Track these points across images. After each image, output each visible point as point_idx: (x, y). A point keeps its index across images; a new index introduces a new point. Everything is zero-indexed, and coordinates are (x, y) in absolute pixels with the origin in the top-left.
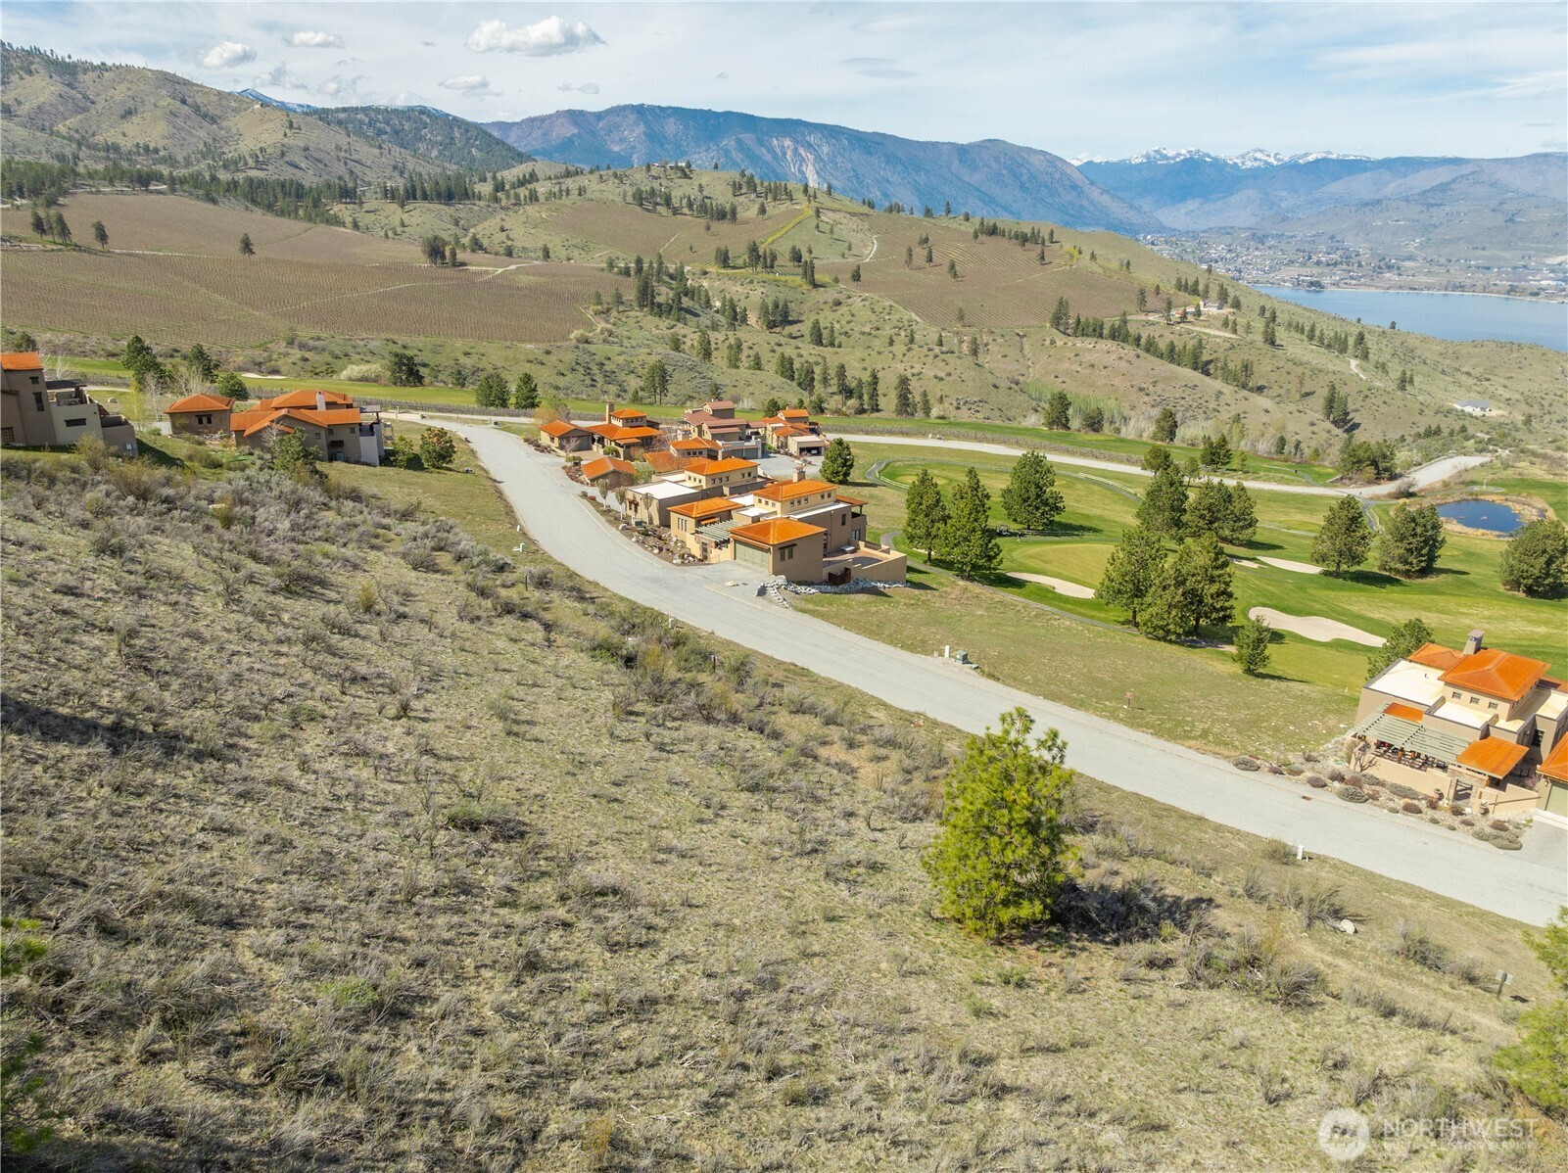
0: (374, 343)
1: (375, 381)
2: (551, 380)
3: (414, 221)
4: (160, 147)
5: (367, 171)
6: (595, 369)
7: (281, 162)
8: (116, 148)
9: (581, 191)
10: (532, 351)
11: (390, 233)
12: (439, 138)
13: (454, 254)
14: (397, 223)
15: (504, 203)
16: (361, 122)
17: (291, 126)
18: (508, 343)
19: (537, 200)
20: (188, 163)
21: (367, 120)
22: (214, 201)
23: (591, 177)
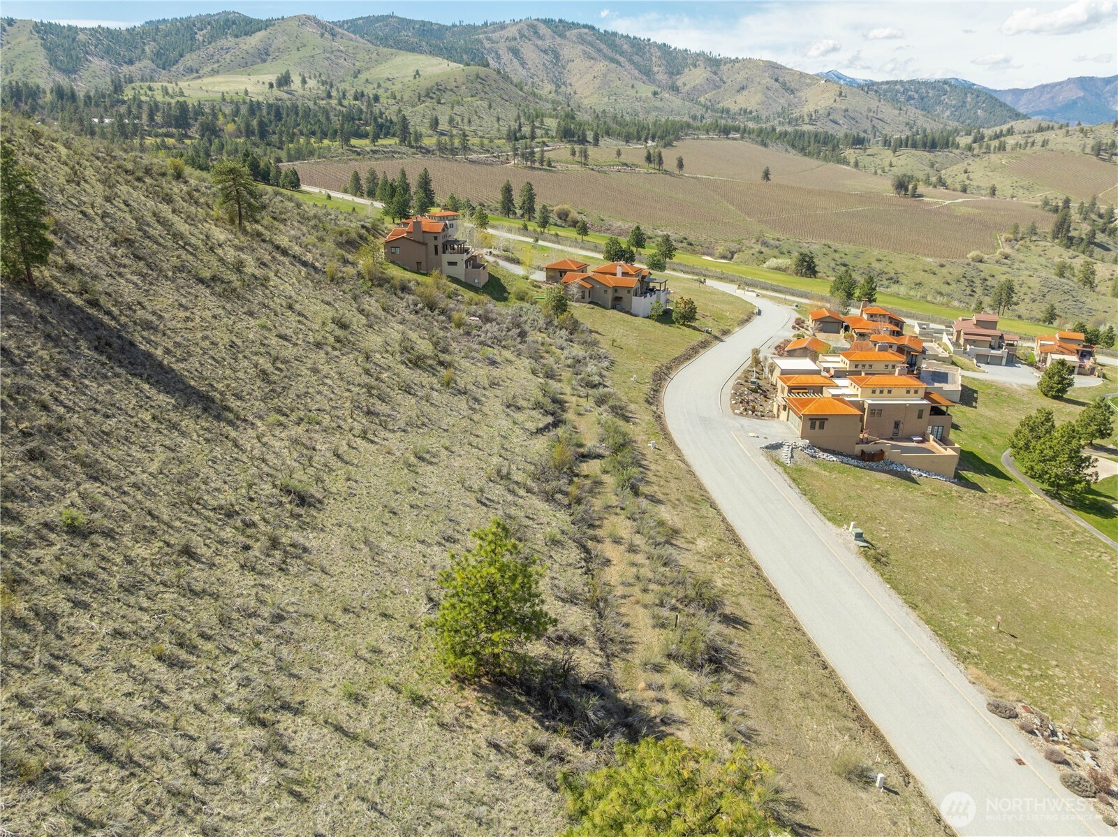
0: (815, 246)
1: (784, 271)
2: (937, 287)
3: (900, 163)
4: (754, 110)
5: (886, 126)
6: (978, 282)
7: (826, 120)
8: (728, 111)
9: (1045, 143)
10: (929, 263)
11: (879, 172)
12: (954, 102)
13: (915, 188)
14: (887, 163)
15: (976, 152)
16: (898, 91)
17: (840, 94)
18: (913, 256)
19: (1004, 149)
20: (768, 120)
21: (902, 90)
22: (765, 145)
23: (1059, 132)
